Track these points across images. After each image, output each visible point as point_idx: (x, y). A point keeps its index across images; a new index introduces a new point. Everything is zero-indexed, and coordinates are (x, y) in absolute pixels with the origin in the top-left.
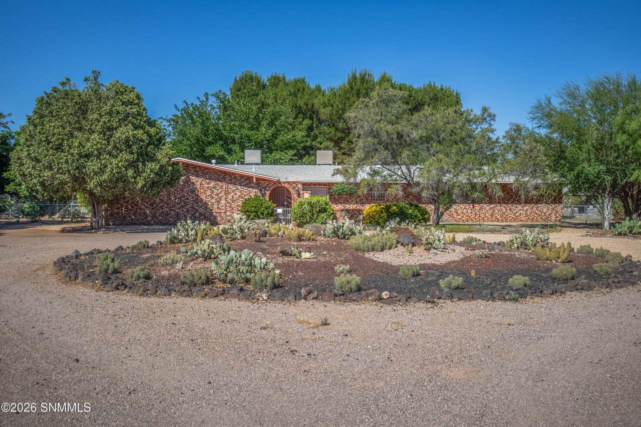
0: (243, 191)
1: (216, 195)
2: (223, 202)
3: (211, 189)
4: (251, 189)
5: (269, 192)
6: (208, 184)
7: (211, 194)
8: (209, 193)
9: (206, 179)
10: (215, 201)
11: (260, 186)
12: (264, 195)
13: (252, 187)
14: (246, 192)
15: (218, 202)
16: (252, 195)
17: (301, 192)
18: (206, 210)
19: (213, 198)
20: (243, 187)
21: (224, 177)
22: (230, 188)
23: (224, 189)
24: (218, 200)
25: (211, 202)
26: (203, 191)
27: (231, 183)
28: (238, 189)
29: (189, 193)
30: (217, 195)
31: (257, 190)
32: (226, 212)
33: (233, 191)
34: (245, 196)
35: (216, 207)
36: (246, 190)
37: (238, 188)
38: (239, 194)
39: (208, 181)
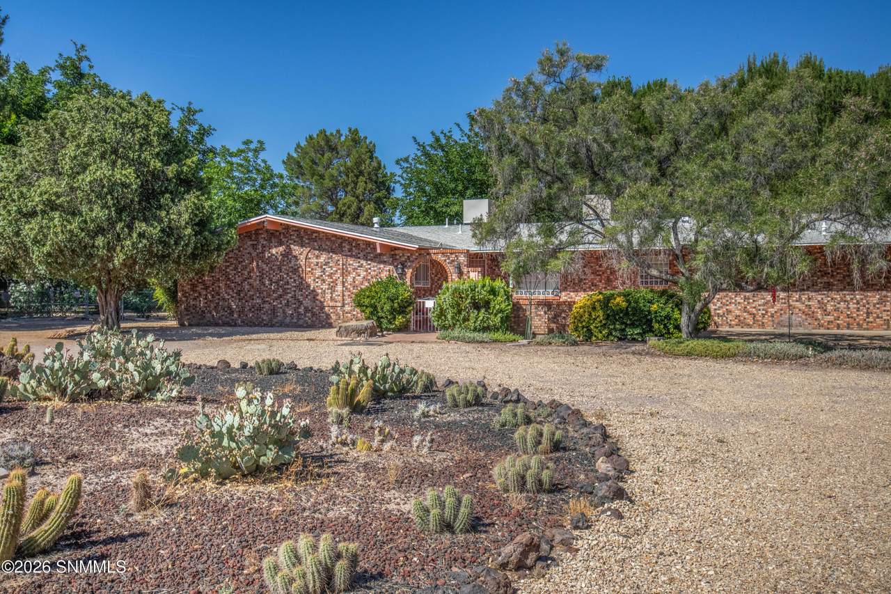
0: (370, 269)
1: (328, 276)
2: (339, 288)
3: (321, 267)
4: (382, 266)
5: (411, 270)
6: (317, 257)
7: (322, 276)
8: (318, 273)
9: (315, 249)
10: (327, 287)
11: (396, 259)
12: (402, 275)
13: (384, 262)
14: (375, 271)
15: (332, 289)
16: (384, 275)
17: (465, 270)
18: (314, 302)
19: (324, 281)
20: (369, 262)
21: (340, 246)
22: (349, 265)
23: (341, 267)
24: (332, 284)
25: (322, 289)
26: (310, 269)
27: (351, 256)
28: (361, 266)
29: (290, 274)
30: (330, 276)
31: (391, 267)
32: (343, 306)
33: (355, 269)
34: (372, 278)
35: (329, 296)
36: (374, 267)
37: (362, 264)
38: (363, 274)
39: (317, 252)
